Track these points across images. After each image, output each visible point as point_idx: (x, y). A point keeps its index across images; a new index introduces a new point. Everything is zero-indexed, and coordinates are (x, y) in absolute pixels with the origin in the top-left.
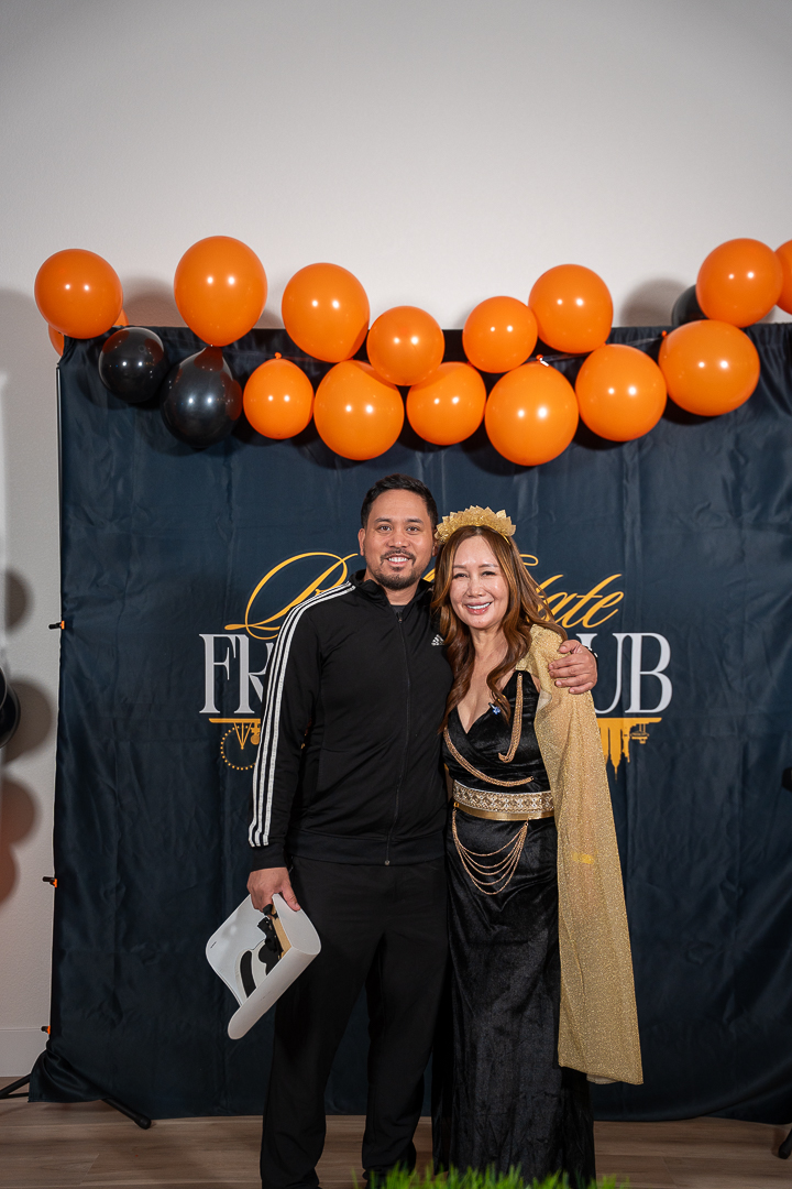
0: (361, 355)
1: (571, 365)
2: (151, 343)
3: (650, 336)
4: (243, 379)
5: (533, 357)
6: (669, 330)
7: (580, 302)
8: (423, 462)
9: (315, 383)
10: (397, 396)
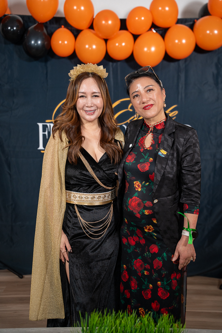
0: (91, 27)
1: (163, 32)
2: (18, 21)
3: (191, 21)
4: (50, 35)
5: (150, 29)
6: (197, 19)
7: (167, 9)
8: (112, 66)
9: (76, 37)
10: (103, 42)
